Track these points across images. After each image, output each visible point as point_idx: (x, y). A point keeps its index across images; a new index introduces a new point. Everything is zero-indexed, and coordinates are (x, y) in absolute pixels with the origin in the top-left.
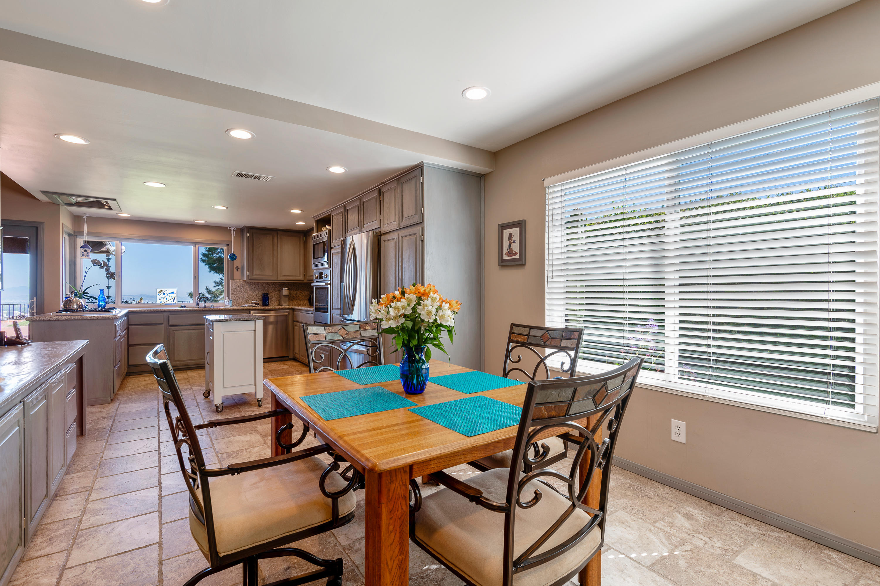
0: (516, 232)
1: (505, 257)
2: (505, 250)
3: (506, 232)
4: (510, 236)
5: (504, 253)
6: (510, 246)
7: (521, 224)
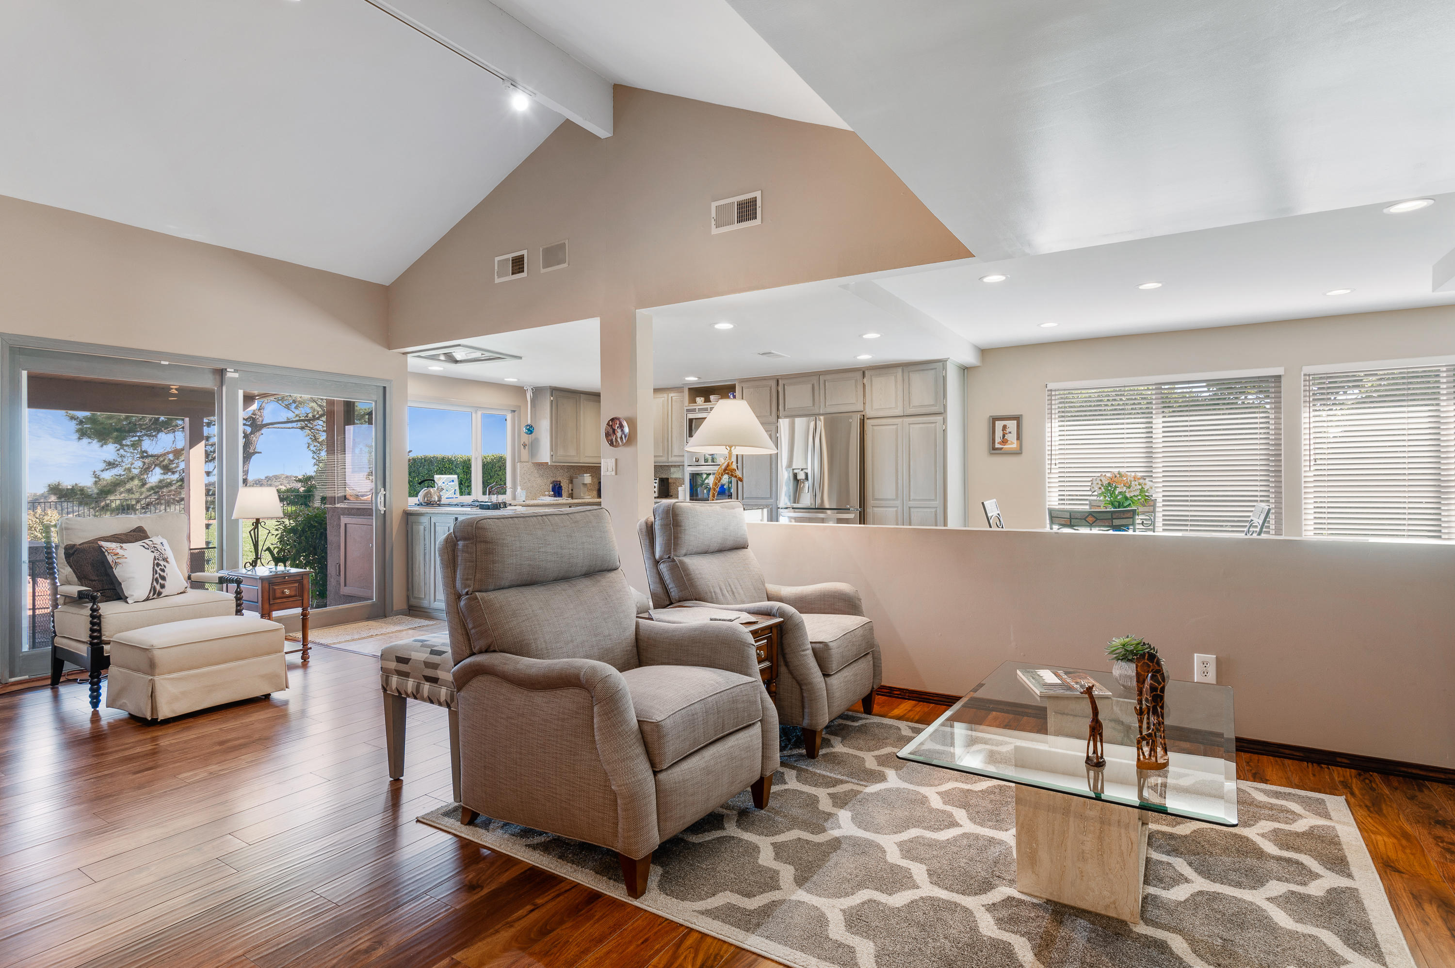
0: (1012, 425)
1: (997, 446)
2: (998, 439)
3: (999, 425)
4: (1005, 427)
5: (996, 442)
6: (1004, 436)
7: (1018, 419)
